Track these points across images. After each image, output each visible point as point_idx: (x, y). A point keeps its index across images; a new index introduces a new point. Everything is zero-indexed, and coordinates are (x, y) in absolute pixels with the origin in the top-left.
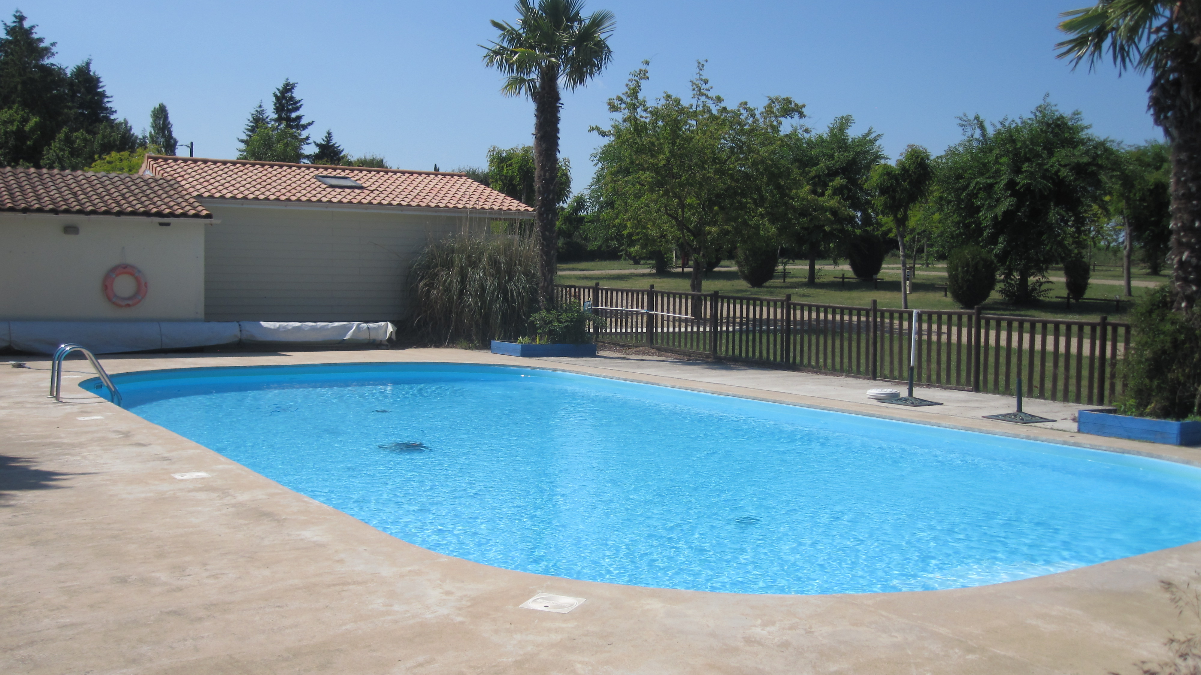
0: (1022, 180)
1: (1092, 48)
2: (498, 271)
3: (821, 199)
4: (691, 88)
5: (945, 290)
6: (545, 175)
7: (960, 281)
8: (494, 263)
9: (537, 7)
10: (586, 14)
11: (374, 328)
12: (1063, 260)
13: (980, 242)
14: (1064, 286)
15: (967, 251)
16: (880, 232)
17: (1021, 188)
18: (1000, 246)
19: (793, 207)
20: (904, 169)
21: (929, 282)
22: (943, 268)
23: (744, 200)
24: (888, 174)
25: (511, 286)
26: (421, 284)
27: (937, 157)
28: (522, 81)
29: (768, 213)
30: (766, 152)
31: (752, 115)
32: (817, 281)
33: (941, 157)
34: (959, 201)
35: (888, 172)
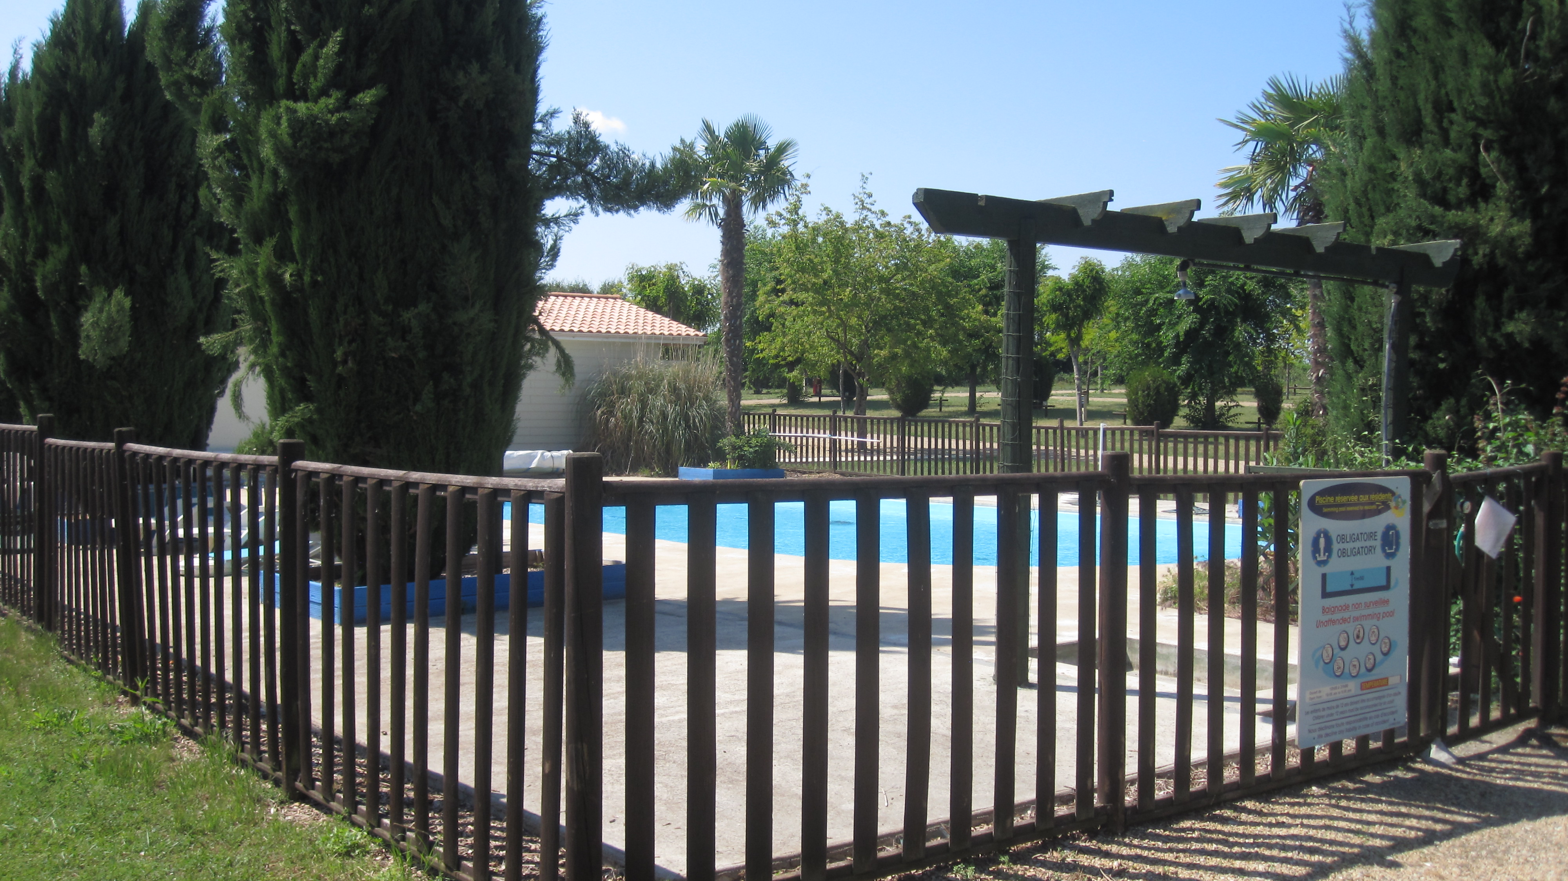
0: (1205, 295)
1: (1244, 201)
2: (678, 397)
3: (993, 319)
4: (854, 202)
5: (1125, 417)
6: (732, 301)
7: (1140, 406)
8: (674, 389)
9: (722, 136)
10: (772, 143)
11: (558, 457)
12: (1251, 383)
13: (1161, 363)
14: (1256, 411)
15: (1147, 373)
16: (1048, 353)
17: (1204, 304)
18: (1184, 367)
19: (964, 328)
20: (1078, 285)
21: (1105, 409)
22: (1121, 394)
23: (912, 321)
24: (1060, 289)
25: (692, 413)
26: (599, 412)
27: (1113, 270)
28: (704, 206)
29: (938, 335)
30: (935, 270)
31: (918, 230)
32: (978, 409)
33: (1117, 269)
34: (1137, 317)
35: (1059, 287)
